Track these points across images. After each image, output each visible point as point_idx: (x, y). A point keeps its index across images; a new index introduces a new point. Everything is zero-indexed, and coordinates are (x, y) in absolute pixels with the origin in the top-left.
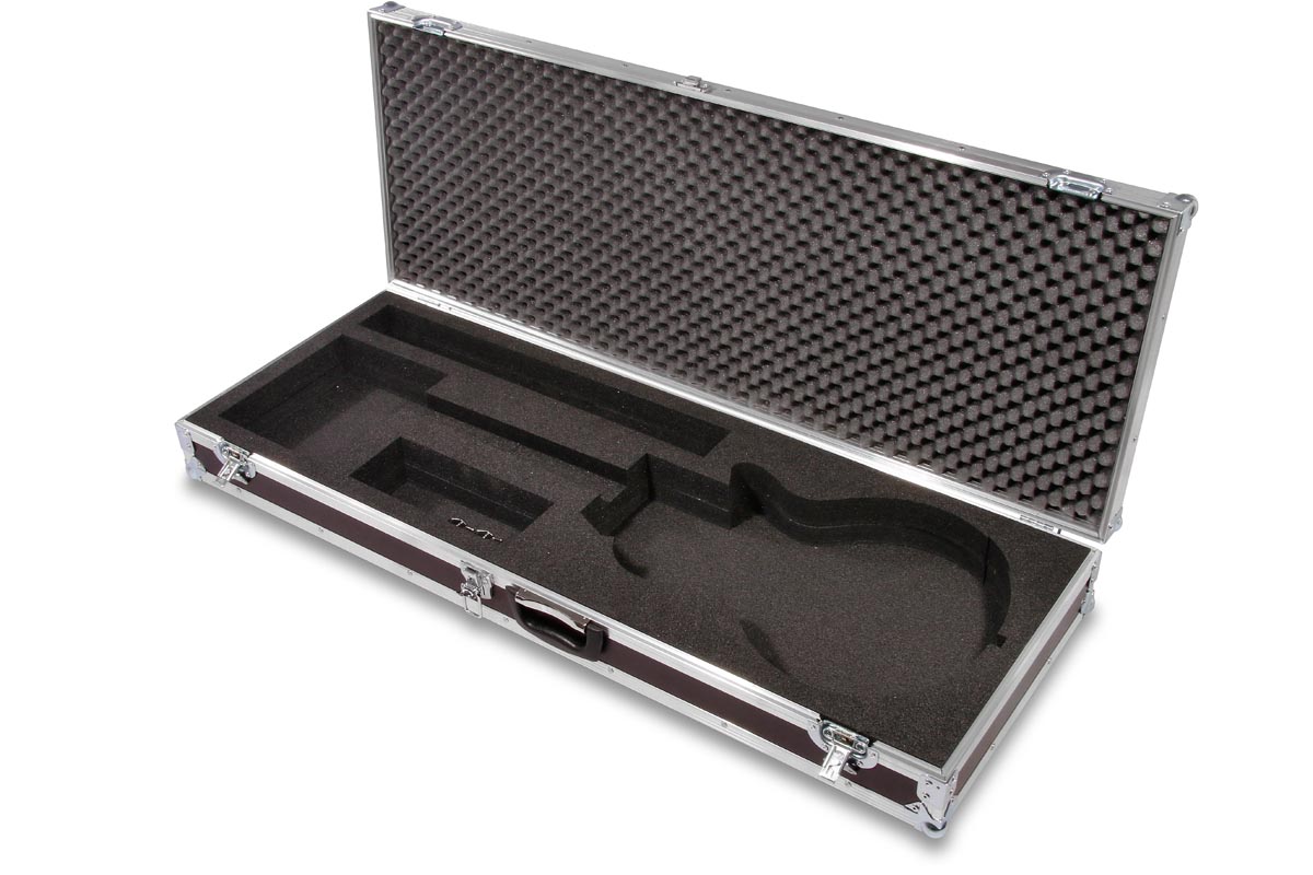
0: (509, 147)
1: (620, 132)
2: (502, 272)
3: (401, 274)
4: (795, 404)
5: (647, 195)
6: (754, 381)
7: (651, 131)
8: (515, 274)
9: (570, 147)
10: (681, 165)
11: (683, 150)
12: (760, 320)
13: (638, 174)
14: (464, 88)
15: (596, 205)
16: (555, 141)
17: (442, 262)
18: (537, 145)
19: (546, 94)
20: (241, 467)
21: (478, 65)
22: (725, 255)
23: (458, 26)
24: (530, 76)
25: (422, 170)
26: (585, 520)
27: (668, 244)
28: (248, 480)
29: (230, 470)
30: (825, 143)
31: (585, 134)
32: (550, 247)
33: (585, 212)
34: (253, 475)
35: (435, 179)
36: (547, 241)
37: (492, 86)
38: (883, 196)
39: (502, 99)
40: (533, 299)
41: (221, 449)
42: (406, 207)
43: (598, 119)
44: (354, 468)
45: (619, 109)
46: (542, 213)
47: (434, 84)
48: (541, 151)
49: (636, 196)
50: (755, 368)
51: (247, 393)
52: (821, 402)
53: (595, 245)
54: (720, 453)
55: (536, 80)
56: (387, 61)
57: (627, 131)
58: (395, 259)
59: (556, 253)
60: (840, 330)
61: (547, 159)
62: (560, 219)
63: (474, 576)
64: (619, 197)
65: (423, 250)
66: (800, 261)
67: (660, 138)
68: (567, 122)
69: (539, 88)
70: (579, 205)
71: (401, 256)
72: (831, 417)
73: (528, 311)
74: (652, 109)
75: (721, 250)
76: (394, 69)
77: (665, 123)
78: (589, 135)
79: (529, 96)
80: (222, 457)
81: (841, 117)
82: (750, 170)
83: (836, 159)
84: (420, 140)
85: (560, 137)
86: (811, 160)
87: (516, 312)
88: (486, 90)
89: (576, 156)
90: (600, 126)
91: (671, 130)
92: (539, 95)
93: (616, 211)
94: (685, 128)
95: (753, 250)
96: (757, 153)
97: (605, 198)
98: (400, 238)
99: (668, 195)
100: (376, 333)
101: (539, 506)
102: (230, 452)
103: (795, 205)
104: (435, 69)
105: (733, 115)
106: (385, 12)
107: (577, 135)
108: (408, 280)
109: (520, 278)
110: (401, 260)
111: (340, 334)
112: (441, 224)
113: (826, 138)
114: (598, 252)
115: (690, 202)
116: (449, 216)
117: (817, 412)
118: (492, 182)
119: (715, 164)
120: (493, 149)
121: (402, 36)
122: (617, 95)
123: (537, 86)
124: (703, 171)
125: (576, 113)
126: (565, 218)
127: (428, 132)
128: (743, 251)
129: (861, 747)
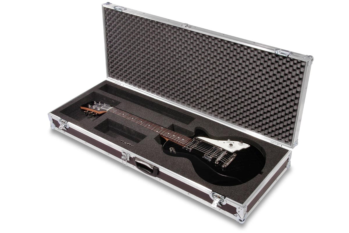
0: (139, 42)
1: (167, 38)
2: (137, 75)
3: (110, 76)
4: (213, 111)
5: (174, 55)
6: (202, 105)
7: (175, 38)
8: (140, 76)
9: (154, 42)
10: (183, 47)
11: (184, 43)
12: (204, 88)
13: (172, 49)
14: (127, 26)
15: (161, 57)
16: (151, 40)
17: (121, 72)
18: (146, 41)
19: (148, 28)
20: (65, 125)
21: (131, 19)
22: (195, 71)
23: (126, 9)
24: (144, 23)
25: (116, 48)
26: (155, 140)
27: (180, 68)
28: (67, 129)
29: (62, 126)
30: (219, 41)
31: (158, 38)
32: (150, 69)
33: (158, 59)
34: (68, 128)
35: (119, 50)
36: (149, 67)
37: (134, 25)
38: (234, 56)
39: (137, 29)
40: (145, 83)
41: (60, 120)
42: (112, 57)
43: (162, 34)
44: (95, 126)
45: (167, 32)
46: (147, 60)
47: (119, 24)
48: (147, 43)
49: (172, 55)
50: (202, 101)
51: (67, 106)
52: (220, 111)
53: (161, 68)
54: (192, 124)
55: (146, 24)
56: (107, 18)
57: (169, 38)
58: (109, 71)
59: (151, 70)
60: (224, 91)
61: (148, 45)
62: (152, 61)
63: (125, 154)
64: (167, 55)
65: (116, 69)
66: (213, 73)
67: (178, 40)
68: (154, 35)
69: (147, 26)
70: (157, 57)
71: (110, 71)
72: (222, 115)
73: (144, 86)
74: (175, 32)
75: (194, 70)
76: (109, 20)
77: (179, 36)
78: (159, 39)
79: (144, 28)
80: (60, 123)
81: (224, 34)
82: (201, 48)
83: (222, 46)
84: (116, 40)
85: (152, 39)
86: (216, 46)
87: (141, 86)
88: (133, 26)
89: (156, 44)
90: (162, 36)
91: (180, 37)
92: (146, 28)
93: (166, 59)
94: (184, 37)
95: (202, 70)
96: (202, 44)
97: (164, 55)
98: (110, 66)
99: (180, 55)
100: (103, 91)
101: (143, 137)
102: (62, 122)
103: (212, 58)
104: (119, 20)
105: (196, 34)
106: (107, 5)
107: (156, 39)
108: (112, 77)
109: (141, 77)
110: (110, 72)
111: (93, 91)
112: (121, 62)
113: (220, 40)
114: (162, 70)
115: (185, 57)
116: (123, 60)
117: (219, 113)
118: (134, 51)
119: (192, 47)
120: (135, 42)
121: (111, 12)
122: (166, 28)
123: (146, 25)
124: (189, 49)
125: (156, 33)
126: (153, 61)
127: (118, 37)
128: (199, 70)
129: (222, 199)
